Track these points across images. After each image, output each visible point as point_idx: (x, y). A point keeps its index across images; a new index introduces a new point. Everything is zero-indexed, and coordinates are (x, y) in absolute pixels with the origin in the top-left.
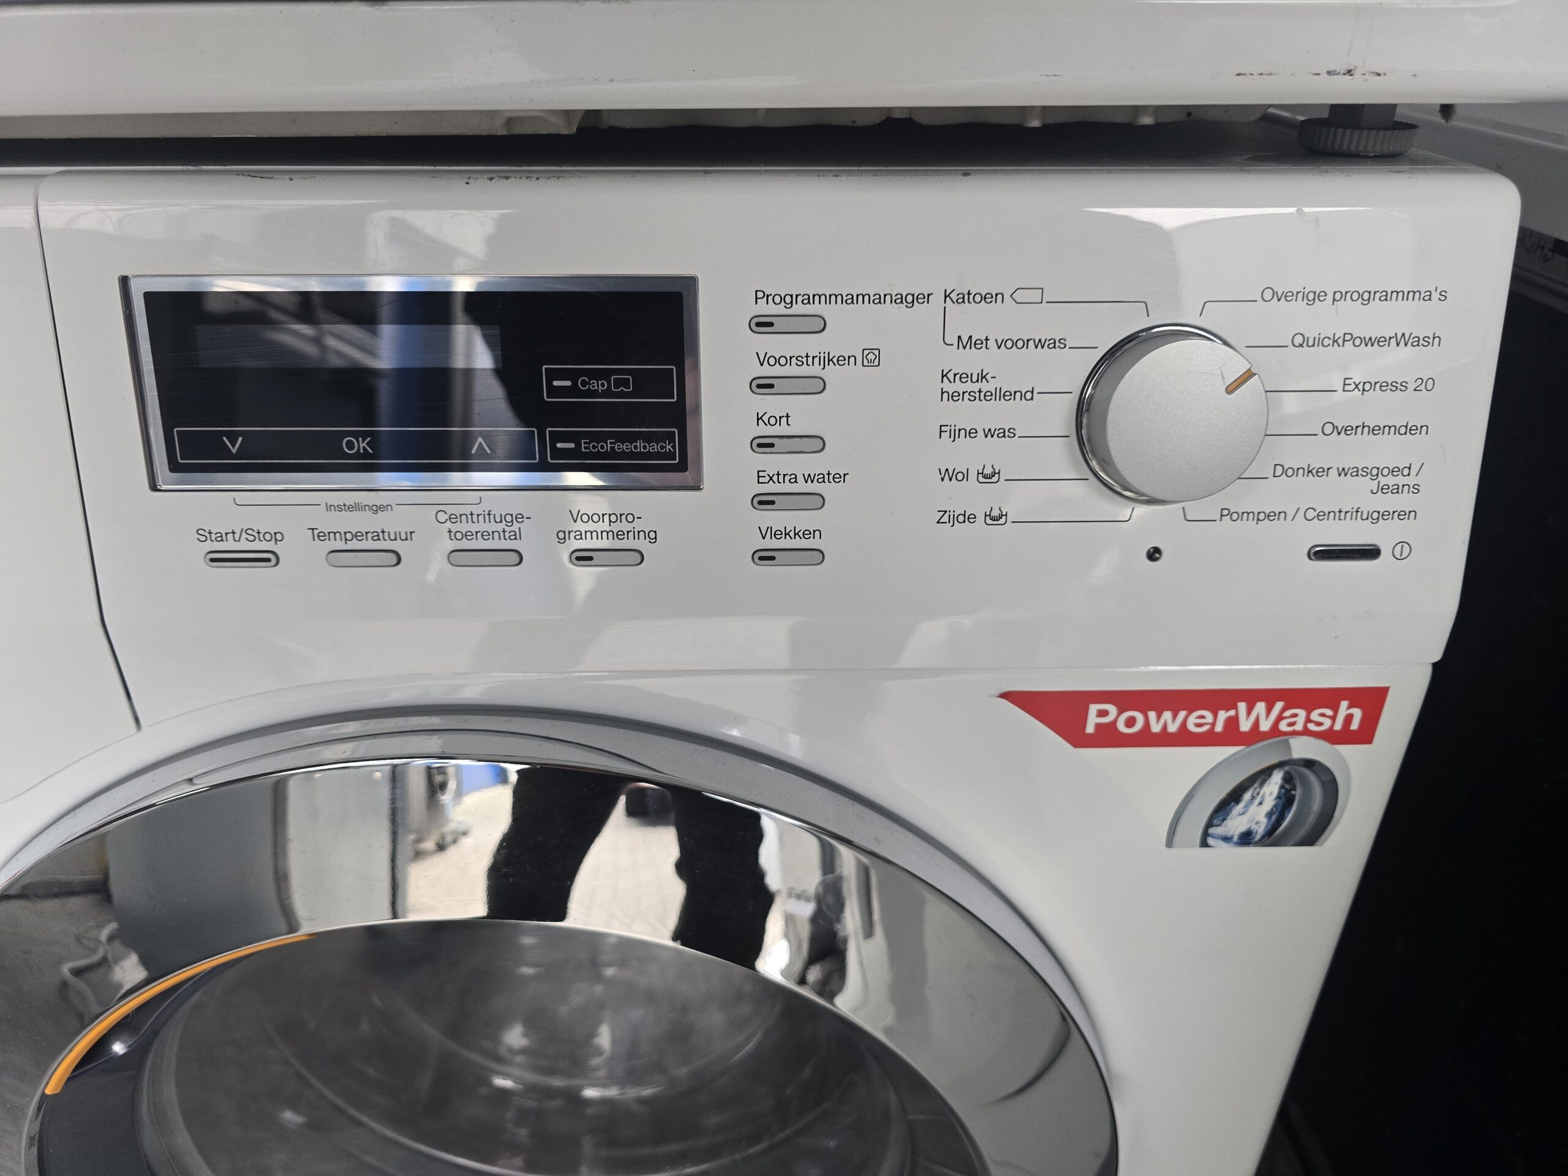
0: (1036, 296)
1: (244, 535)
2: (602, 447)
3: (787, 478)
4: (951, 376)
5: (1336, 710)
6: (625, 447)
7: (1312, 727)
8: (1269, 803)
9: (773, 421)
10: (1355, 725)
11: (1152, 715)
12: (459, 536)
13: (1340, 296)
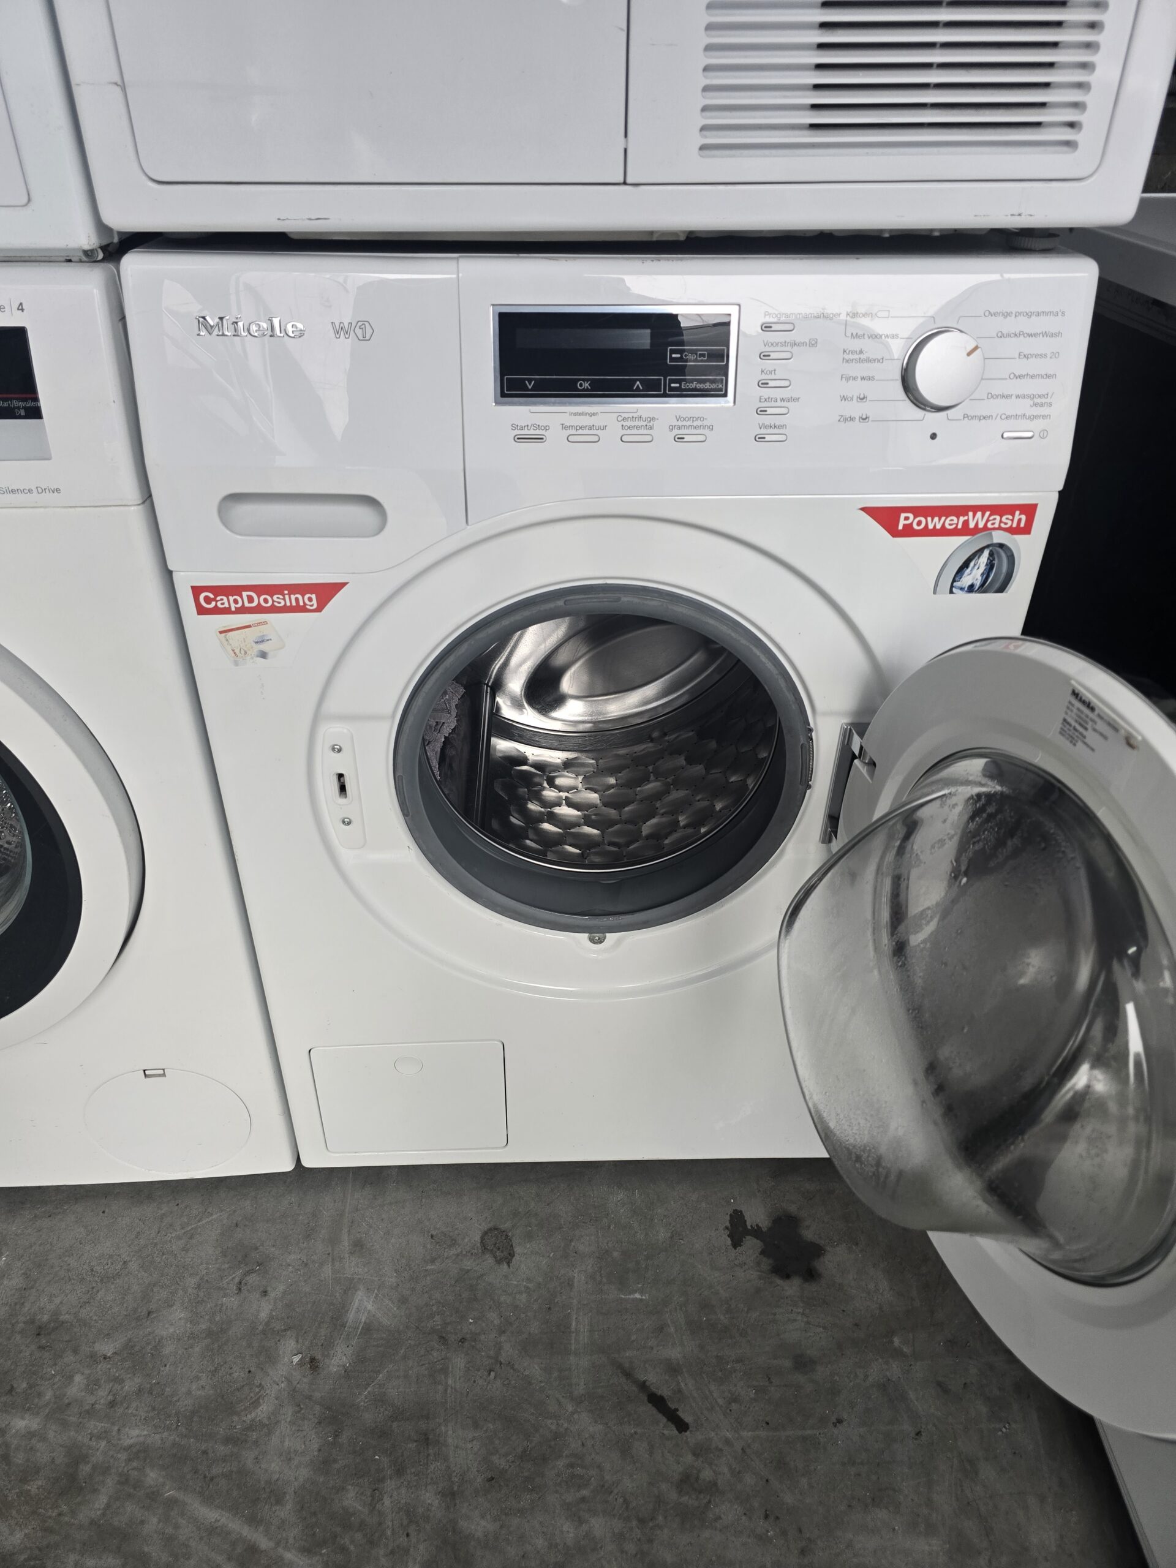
0: (886, 314)
1: (532, 427)
2: (691, 386)
3: (773, 400)
4: (847, 352)
5: (1013, 515)
6: (701, 386)
7: (1003, 525)
8: (982, 568)
9: (768, 372)
10: (1022, 525)
11: (929, 519)
12: (626, 428)
13: (1018, 314)
